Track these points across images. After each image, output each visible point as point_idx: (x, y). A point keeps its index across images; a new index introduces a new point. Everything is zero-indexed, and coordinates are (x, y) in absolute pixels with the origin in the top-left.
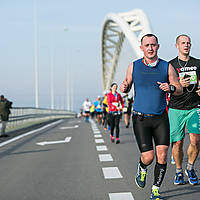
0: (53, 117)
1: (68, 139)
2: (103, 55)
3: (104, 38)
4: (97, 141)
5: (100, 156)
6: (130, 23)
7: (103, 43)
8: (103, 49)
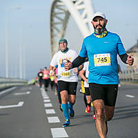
0: (8, 85)
1: (21, 104)
2: (52, 31)
3: (52, 16)
4: (46, 105)
5: (49, 118)
6: (74, 2)
7: (52, 20)
8: (52, 25)
